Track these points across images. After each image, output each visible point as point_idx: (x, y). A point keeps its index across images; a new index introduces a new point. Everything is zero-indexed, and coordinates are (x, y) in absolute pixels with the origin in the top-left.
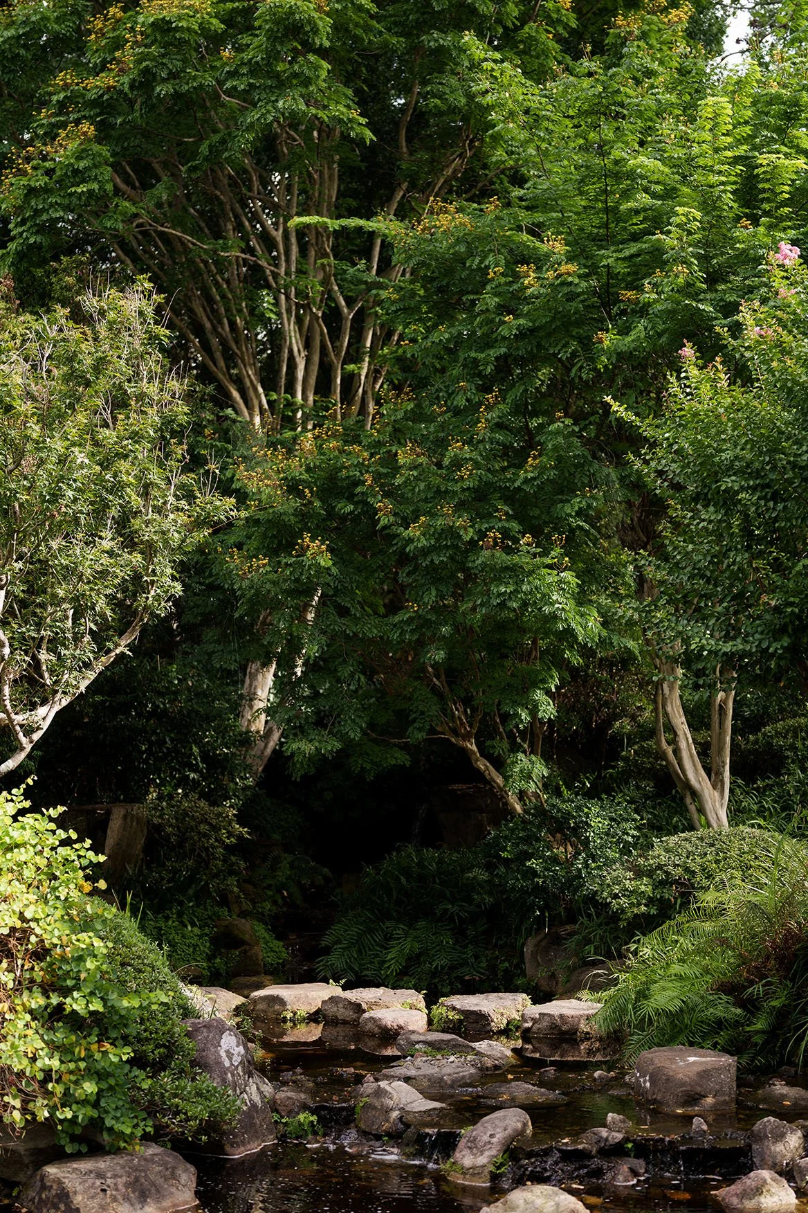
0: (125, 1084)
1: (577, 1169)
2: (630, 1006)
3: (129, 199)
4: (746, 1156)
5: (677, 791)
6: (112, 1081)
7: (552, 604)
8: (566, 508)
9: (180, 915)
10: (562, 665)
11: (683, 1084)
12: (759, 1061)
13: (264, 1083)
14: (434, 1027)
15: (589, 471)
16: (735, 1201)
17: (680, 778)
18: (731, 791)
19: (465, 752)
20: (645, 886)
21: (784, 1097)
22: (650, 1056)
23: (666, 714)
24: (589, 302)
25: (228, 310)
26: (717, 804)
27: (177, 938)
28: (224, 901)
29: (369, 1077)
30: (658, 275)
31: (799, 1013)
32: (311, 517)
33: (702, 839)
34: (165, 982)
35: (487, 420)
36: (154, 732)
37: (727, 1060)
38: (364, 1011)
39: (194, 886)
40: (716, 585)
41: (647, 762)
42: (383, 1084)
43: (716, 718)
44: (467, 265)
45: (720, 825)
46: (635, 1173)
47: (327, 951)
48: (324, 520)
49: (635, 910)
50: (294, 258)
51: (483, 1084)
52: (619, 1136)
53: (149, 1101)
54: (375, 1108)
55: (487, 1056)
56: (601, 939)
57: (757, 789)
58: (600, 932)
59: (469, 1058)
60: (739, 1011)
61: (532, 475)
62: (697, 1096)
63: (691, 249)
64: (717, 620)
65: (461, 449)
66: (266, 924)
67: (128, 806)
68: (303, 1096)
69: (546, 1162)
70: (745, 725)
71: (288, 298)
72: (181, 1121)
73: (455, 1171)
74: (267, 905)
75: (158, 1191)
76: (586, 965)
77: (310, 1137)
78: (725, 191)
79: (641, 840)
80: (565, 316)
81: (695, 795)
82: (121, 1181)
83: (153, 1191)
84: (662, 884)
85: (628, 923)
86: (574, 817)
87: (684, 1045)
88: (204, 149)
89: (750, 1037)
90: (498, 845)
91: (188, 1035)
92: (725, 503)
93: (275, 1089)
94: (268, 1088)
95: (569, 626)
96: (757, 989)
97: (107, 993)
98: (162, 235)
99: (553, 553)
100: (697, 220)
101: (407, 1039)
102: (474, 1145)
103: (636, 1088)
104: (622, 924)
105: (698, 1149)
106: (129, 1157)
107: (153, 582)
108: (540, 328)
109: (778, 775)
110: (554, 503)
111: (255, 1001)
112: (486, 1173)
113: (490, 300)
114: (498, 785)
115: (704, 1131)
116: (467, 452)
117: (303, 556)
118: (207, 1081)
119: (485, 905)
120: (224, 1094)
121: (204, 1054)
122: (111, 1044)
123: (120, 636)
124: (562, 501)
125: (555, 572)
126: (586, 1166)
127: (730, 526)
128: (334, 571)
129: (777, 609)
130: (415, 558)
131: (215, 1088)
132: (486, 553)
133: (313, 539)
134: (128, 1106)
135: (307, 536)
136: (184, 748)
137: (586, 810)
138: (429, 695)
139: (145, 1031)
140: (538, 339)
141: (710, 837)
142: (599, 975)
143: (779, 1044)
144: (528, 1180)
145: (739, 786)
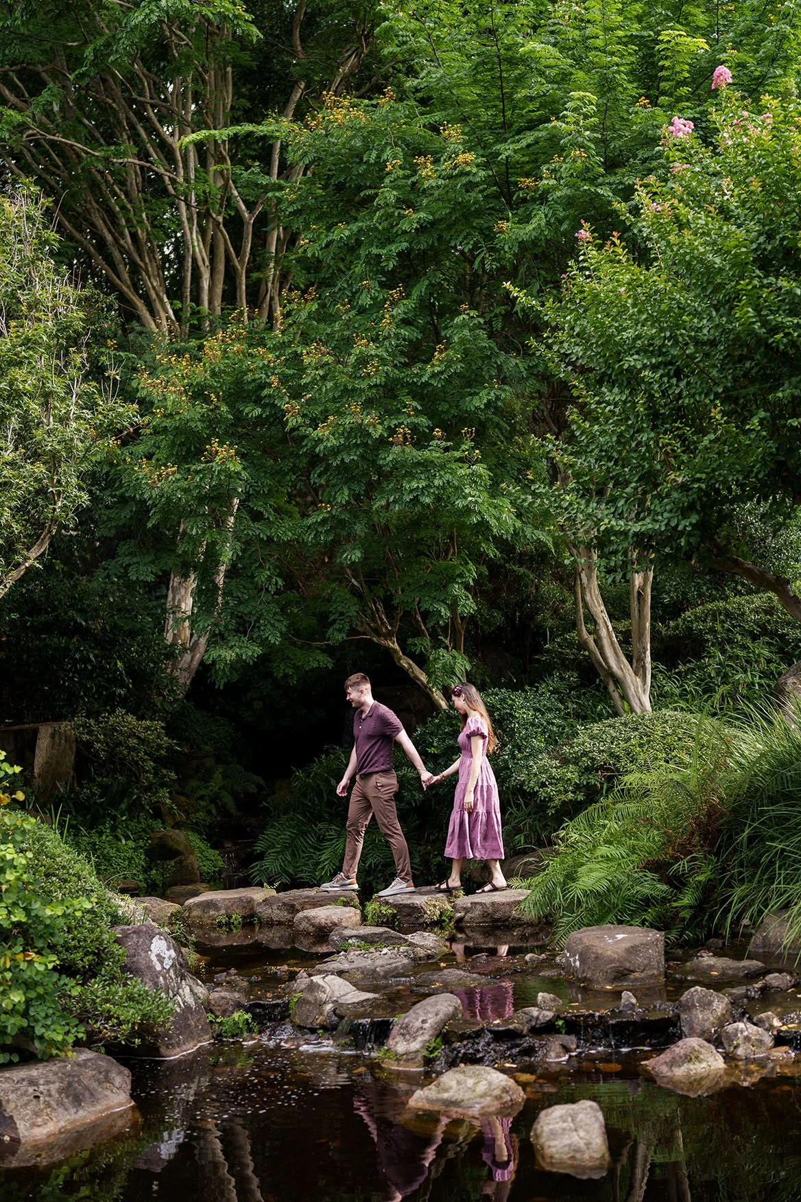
0: (54, 992)
1: (509, 1049)
2: (559, 890)
3: (14, 107)
4: (674, 1025)
5: (601, 681)
6: (40, 990)
7: (465, 497)
8: (474, 402)
9: (113, 829)
10: (480, 558)
11: (612, 961)
12: (688, 935)
13: (198, 984)
14: (368, 922)
15: (496, 363)
16: (664, 1069)
17: (602, 666)
18: (653, 676)
19: (388, 652)
20: (572, 773)
21: (711, 967)
22: (579, 936)
23: (586, 606)
24: (488, 192)
25: (128, 220)
26: (640, 691)
27: (112, 853)
28: (158, 813)
29: (303, 973)
30: (556, 161)
31: (725, 886)
32: (219, 422)
33: (625, 724)
34: (92, 891)
35: (392, 316)
36: (78, 650)
37: (656, 936)
38: (298, 911)
39: (126, 800)
40: (623, 466)
41: (570, 653)
42: (316, 979)
43: (635, 605)
44: (365, 159)
45: (643, 710)
46: (566, 1049)
47: (261, 857)
48: (232, 424)
49: (563, 797)
50: (192, 165)
51: (415, 974)
52: (550, 1014)
53: (81, 1008)
54: (309, 1002)
55: (419, 946)
56: (531, 828)
57: (679, 674)
58: (529, 821)
59: (402, 949)
60: (665, 887)
61: (439, 369)
62: (626, 972)
63: (588, 133)
64: (626, 502)
65: (367, 346)
66: (200, 833)
67: (56, 725)
68: (237, 995)
69: (478, 1044)
70: (663, 611)
71: (188, 206)
72: (113, 1026)
73: (389, 1058)
74: (201, 815)
75: (92, 1095)
76: (517, 854)
77: (245, 1034)
78: (619, 72)
79: (567, 729)
80: (465, 207)
81: (618, 682)
82: (54, 1088)
83: (87, 1094)
84: (588, 770)
85: (556, 811)
86: (499, 710)
87: (613, 923)
88: (89, 52)
89: (678, 913)
90: (424, 742)
91: (117, 941)
92: (629, 383)
93: (209, 990)
94: (201, 990)
95: (483, 518)
96: (683, 865)
97: (30, 904)
98: (53, 144)
99: (464, 447)
100: (592, 104)
101: (340, 934)
102: (407, 1033)
103: (567, 968)
104: (550, 812)
105: (628, 1021)
106: (62, 1064)
107: (59, 493)
108: (440, 220)
109: (699, 658)
110: (463, 397)
111: (190, 909)
112: (420, 1058)
113: (389, 195)
114: (422, 683)
115: (633, 1005)
116: (372, 349)
117: (211, 461)
118: (138, 986)
119: (415, 801)
120: (156, 997)
121: (135, 959)
122: (36, 953)
123: (28, 549)
124: (470, 394)
125: (466, 466)
126: (518, 1046)
127: (634, 404)
128: (244, 475)
129: (684, 487)
130: (325, 458)
131: (146, 992)
132: (396, 449)
133: (221, 443)
134: (58, 1014)
135: (215, 441)
136: (109, 664)
137: (510, 702)
138: (348, 596)
139: (73, 939)
140: (439, 232)
141: (633, 722)
142: (531, 863)
143: (706, 918)
144: (461, 1062)
145: (660, 671)
